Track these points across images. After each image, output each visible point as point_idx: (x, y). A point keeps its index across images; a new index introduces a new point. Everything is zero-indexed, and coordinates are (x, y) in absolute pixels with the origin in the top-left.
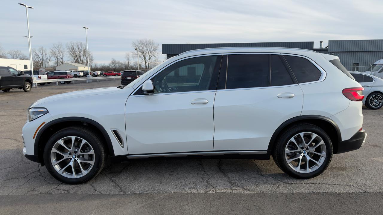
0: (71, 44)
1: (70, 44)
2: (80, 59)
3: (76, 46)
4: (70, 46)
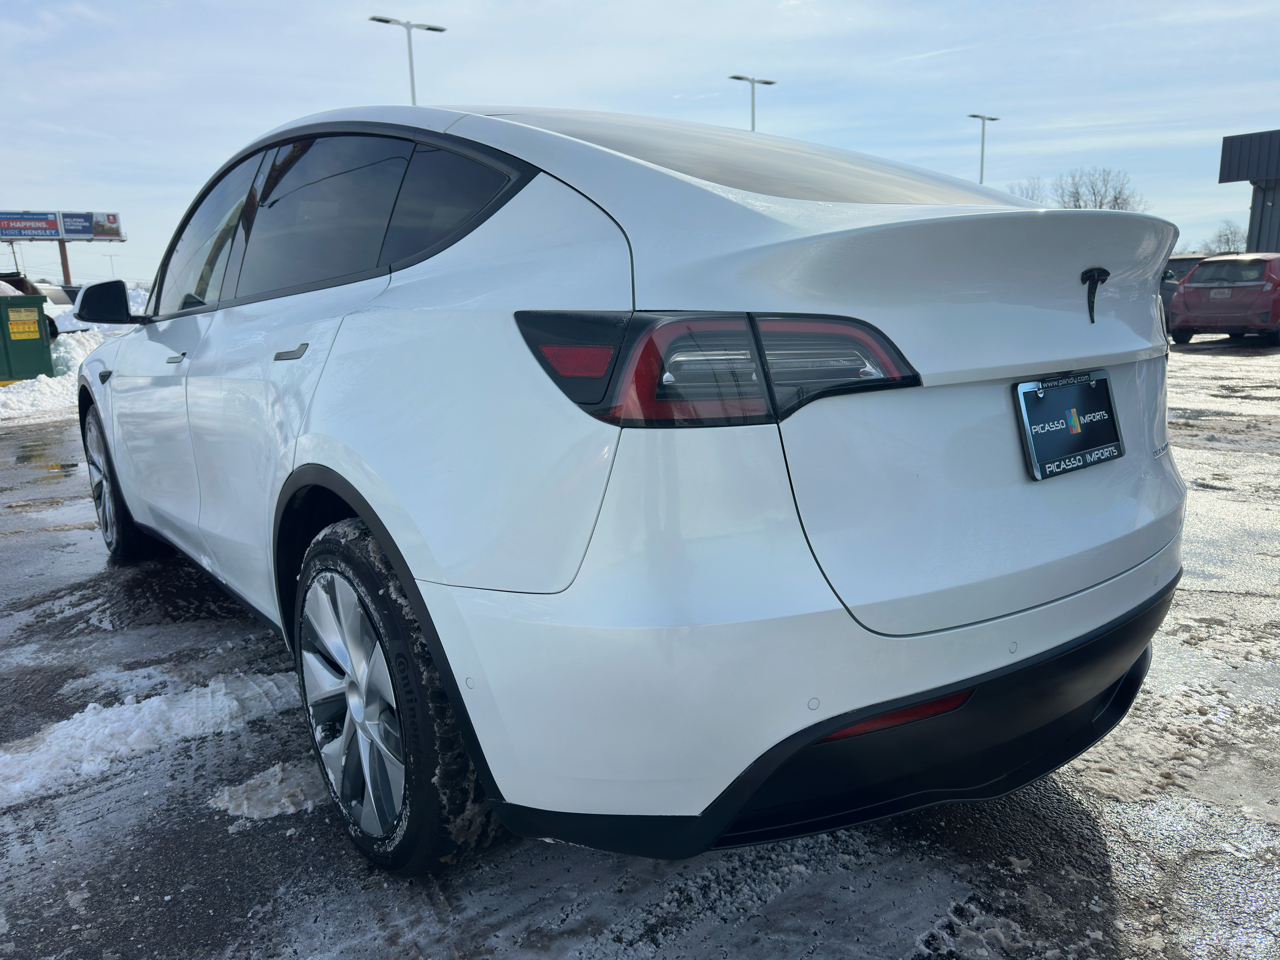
3: (1086, 186)
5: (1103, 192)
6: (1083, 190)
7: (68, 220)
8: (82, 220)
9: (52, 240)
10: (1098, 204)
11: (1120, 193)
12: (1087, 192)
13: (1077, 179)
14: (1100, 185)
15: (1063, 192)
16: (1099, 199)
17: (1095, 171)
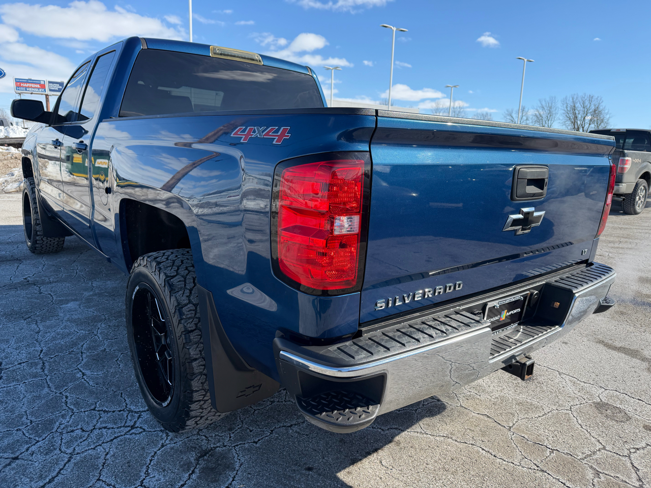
5: (588, 107)
6: (578, 105)
7: (51, 84)
8: (58, 85)
9: (42, 94)
10: (586, 113)
11: (597, 108)
12: (580, 106)
13: (575, 100)
14: (587, 103)
15: (567, 106)
16: (586, 111)
17: (585, 95)
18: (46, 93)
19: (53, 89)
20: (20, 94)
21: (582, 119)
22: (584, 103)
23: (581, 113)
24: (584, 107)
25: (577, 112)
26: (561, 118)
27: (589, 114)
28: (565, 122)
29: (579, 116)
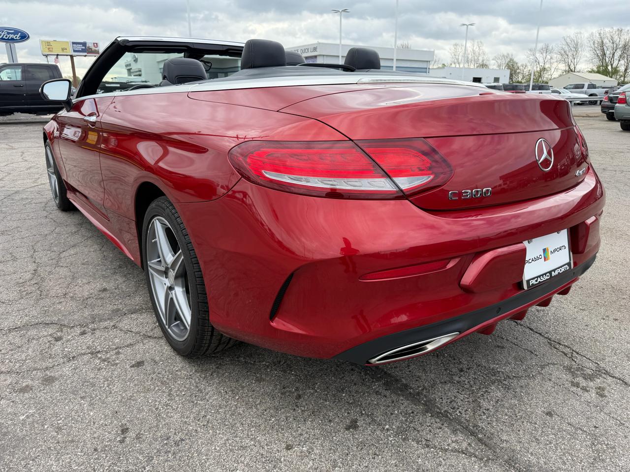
0: (600, 34)
1: (598, 35)
2: (612, 65)
4: (597, 39)
18: (71, 54)
19: (77, 49)
20: (47, 57)
21: (611, 55)
22: (612, 38)
23: (610, 49)
24: (613, 43)
25: (605, 48)
26: (588, 55)
27: (618, 50)
28: (592, 60)
29: (608, 53)
